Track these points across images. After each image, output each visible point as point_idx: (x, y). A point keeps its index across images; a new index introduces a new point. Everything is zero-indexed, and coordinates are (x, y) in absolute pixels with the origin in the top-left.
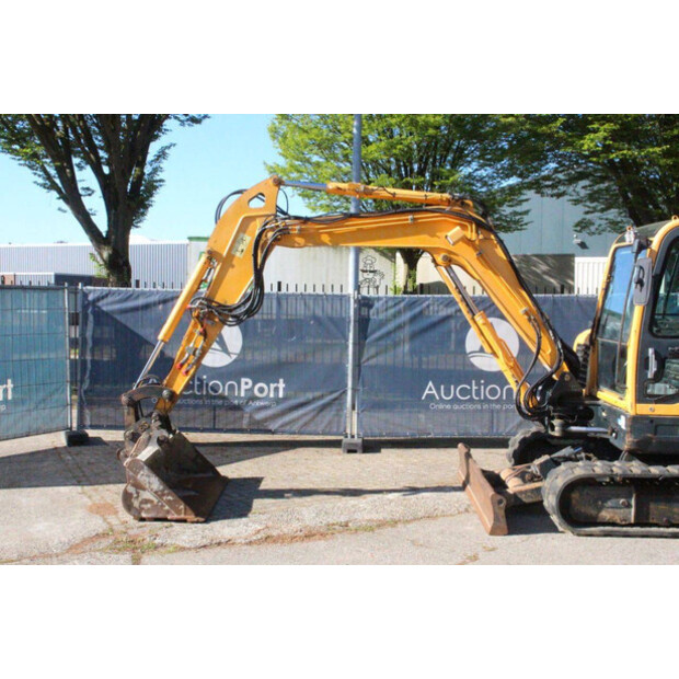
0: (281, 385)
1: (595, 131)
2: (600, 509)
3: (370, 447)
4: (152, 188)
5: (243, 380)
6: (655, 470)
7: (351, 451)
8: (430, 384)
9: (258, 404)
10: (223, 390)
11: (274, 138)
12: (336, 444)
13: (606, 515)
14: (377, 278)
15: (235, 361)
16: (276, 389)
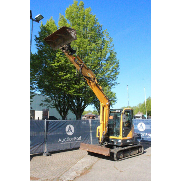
13: (120, 157)
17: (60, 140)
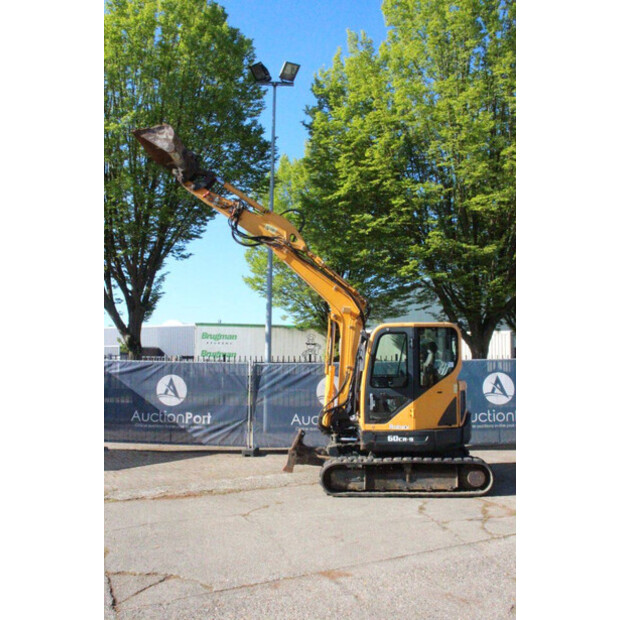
0: (209, 417)
1: (408, 264)
2: (349, 482)
3: (258, 453)
4: (156, 298)
5: (187, 414)
6: (386, 460)
7: (247, 456)
8: (296, 416)
9: (196, 428)
10: (176, 419)
11: (248, 260)
12: (239, 452)
13: (351, 486)
14: (317, 348)
15: (182, 403)
16: (206, 419)
17: (296, 419)
